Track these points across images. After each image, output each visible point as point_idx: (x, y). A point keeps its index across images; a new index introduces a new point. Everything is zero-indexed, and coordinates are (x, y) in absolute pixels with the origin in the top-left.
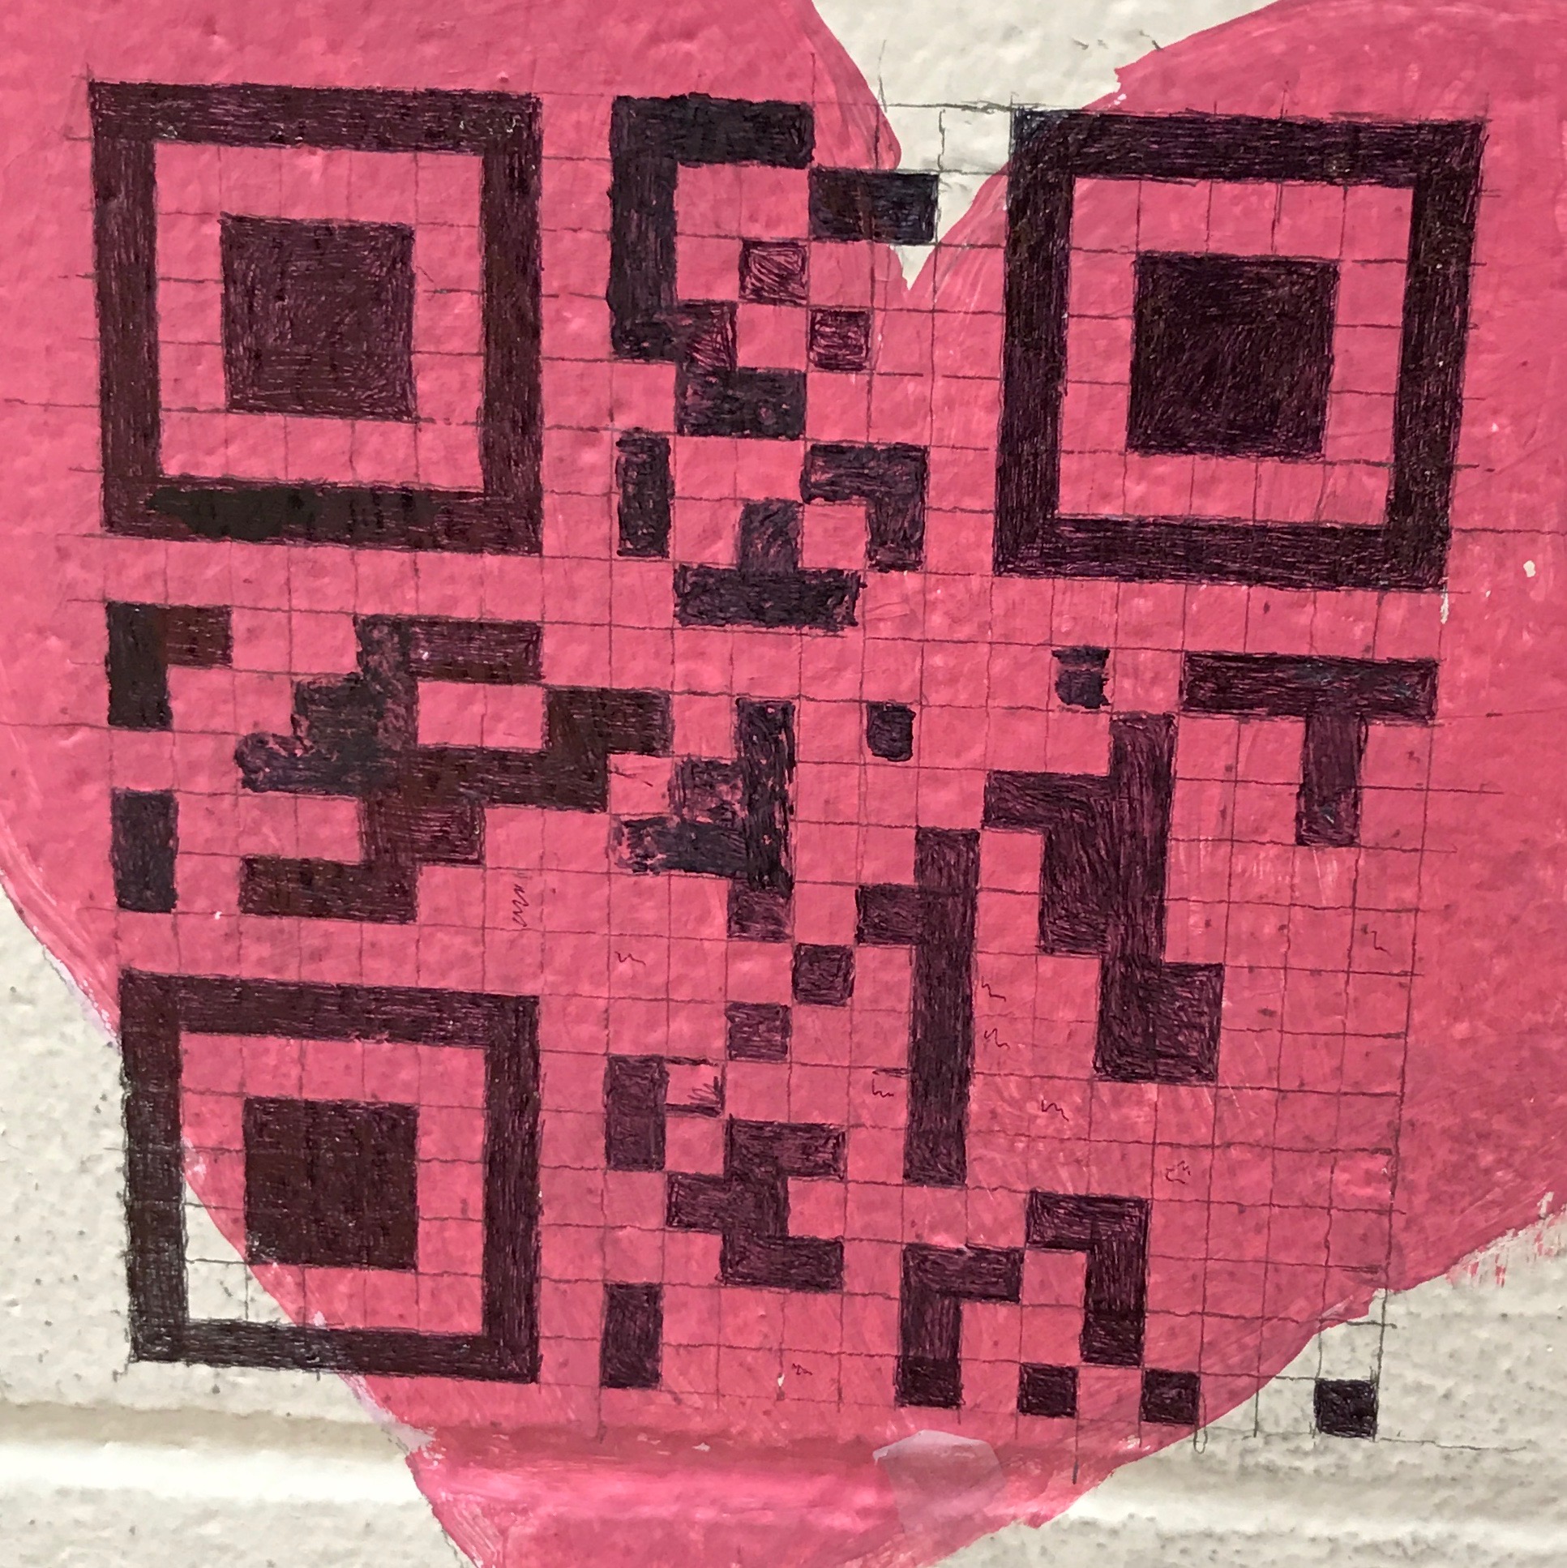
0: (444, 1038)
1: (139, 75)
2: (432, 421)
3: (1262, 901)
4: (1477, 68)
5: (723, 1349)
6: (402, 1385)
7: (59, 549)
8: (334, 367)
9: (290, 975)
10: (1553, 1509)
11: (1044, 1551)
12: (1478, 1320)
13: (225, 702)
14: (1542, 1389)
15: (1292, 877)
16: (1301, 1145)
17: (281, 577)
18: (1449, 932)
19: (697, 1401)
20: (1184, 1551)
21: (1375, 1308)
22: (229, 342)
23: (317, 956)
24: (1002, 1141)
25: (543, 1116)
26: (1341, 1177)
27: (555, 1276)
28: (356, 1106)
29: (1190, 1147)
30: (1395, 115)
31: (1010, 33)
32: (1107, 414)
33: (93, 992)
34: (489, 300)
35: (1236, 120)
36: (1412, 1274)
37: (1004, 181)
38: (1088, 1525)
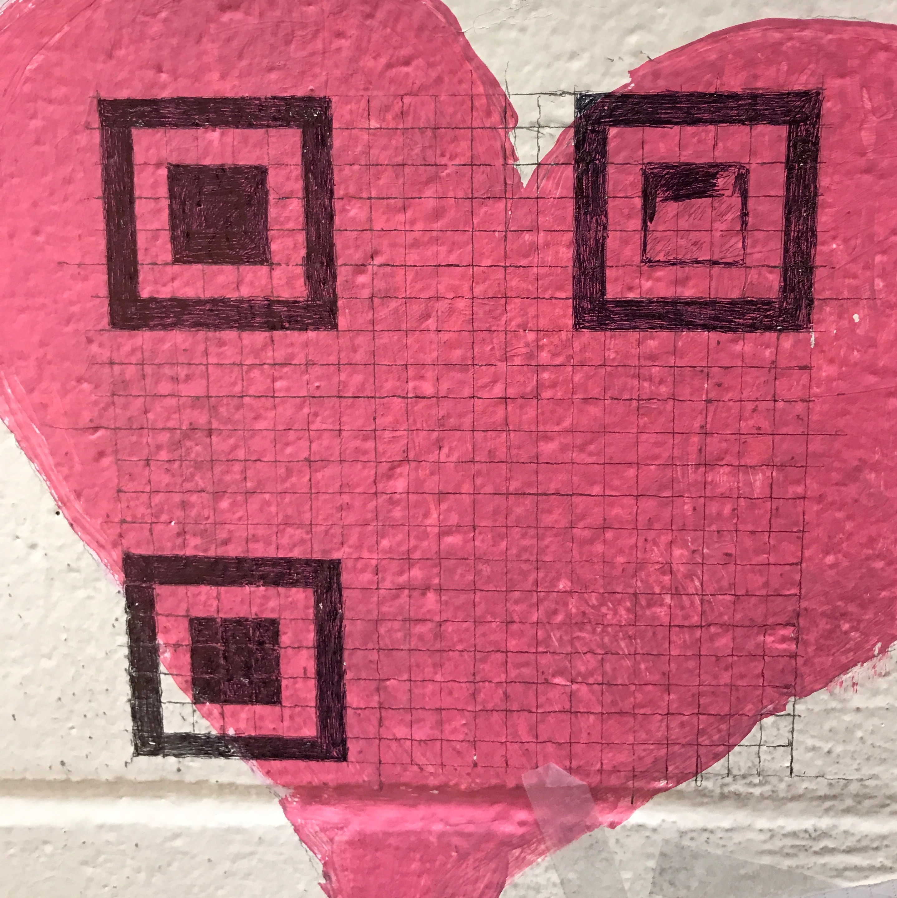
0: (292, 583)
1: (124, 94)
2: (279, 264)
3: (723, 496)
4: (817, 62)
5: (444, 742)
6: (276, 764)
7: (87, 338)
8: (228, 239)
9: (211, 553)
10: (888, 809)
11: (617, 841)
12: (843, 711)
13: (175, 413)
14: (880, 747)
15: (738, 483)
16: (748, 624)
17: (202, 347)
18: (822, 509)
19: (431, 769)
20: (692, 839)
21: (789, 707)
22: (173, 227)
23: (225, 543)
24: (588, 627)
25: (345, 622)
26: (769, 639)
27: (354, 706)
28: (247, 620)
29: (689, 627)
30: (776, 89)
31: (573, 56)
32: (630, 247)
33: (111, 566)
34: (308, 201)
35: (692, 94)
36: (808, 688)
37: (572, 130)
38: (641, 827)
